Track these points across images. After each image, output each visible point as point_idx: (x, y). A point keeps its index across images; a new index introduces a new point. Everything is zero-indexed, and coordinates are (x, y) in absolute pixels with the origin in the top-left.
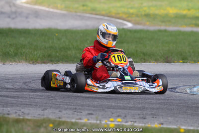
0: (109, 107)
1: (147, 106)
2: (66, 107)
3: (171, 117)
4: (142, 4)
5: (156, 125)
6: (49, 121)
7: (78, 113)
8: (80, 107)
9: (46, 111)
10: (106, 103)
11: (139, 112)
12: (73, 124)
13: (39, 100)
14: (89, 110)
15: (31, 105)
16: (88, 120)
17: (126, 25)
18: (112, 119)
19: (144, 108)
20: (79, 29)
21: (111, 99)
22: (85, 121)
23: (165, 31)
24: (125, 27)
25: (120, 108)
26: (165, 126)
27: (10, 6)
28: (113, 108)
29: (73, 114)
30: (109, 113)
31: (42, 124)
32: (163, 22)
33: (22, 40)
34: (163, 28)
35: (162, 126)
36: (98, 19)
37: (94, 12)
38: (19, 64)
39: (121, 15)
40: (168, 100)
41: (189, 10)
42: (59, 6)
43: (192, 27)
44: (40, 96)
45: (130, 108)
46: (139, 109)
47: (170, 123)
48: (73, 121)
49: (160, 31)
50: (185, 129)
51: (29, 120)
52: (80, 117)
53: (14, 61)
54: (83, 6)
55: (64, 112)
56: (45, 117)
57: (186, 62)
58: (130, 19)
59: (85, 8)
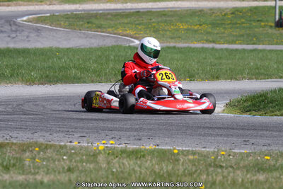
0: (104, 129)
1: (144, 127)
2: (58, 129)
3: (168, 138)
4: (151, 20)
5: (151, 147)
6: (36, 144)
7: (70, 136)
8: (73, 130)
9: (36, 135)
10: (101, 124)
11: (135, 134)
12: (61, 147)
13: (30, 123)
14: (82, 132)
15: (21, 128)
16: (79, 143)
17: (133, 42)
18: (104, 142)
19: (141, 129)
20: (82, 47)
21: (108, 120)
22: (75, 143)
23: (174, 47)
24: (131, 44)
25: (116, 129)
26: (160, 147)
27: (11, 25)
28: (109, 130)
29: (64, 137)
30: (103, 135)
31: (28, 148)
32: (172, 38)
33: (20, 60)
34: (172, 45)
35: (157, 147)
36: (104, 36)
37: (99, 30)
38: (15, 85)
39: (128, 32)
40: (168, 120)
41: (200, 25)
42: (62, 23)
43: (203, 43)
44: (32, 119)
45: (127, 130)
46: (136, 130)
47: (167, 143)
48: (62, 144)
49: (169, 48)
50: (178, 150)
51: (15, 144)
52: (71, 140)
53: (10, 82)
54: (88, 23)
55: (55, 135)
56: (34, 140)
57: (194, 80)
58: (137, 35)
59: (90, 25)
